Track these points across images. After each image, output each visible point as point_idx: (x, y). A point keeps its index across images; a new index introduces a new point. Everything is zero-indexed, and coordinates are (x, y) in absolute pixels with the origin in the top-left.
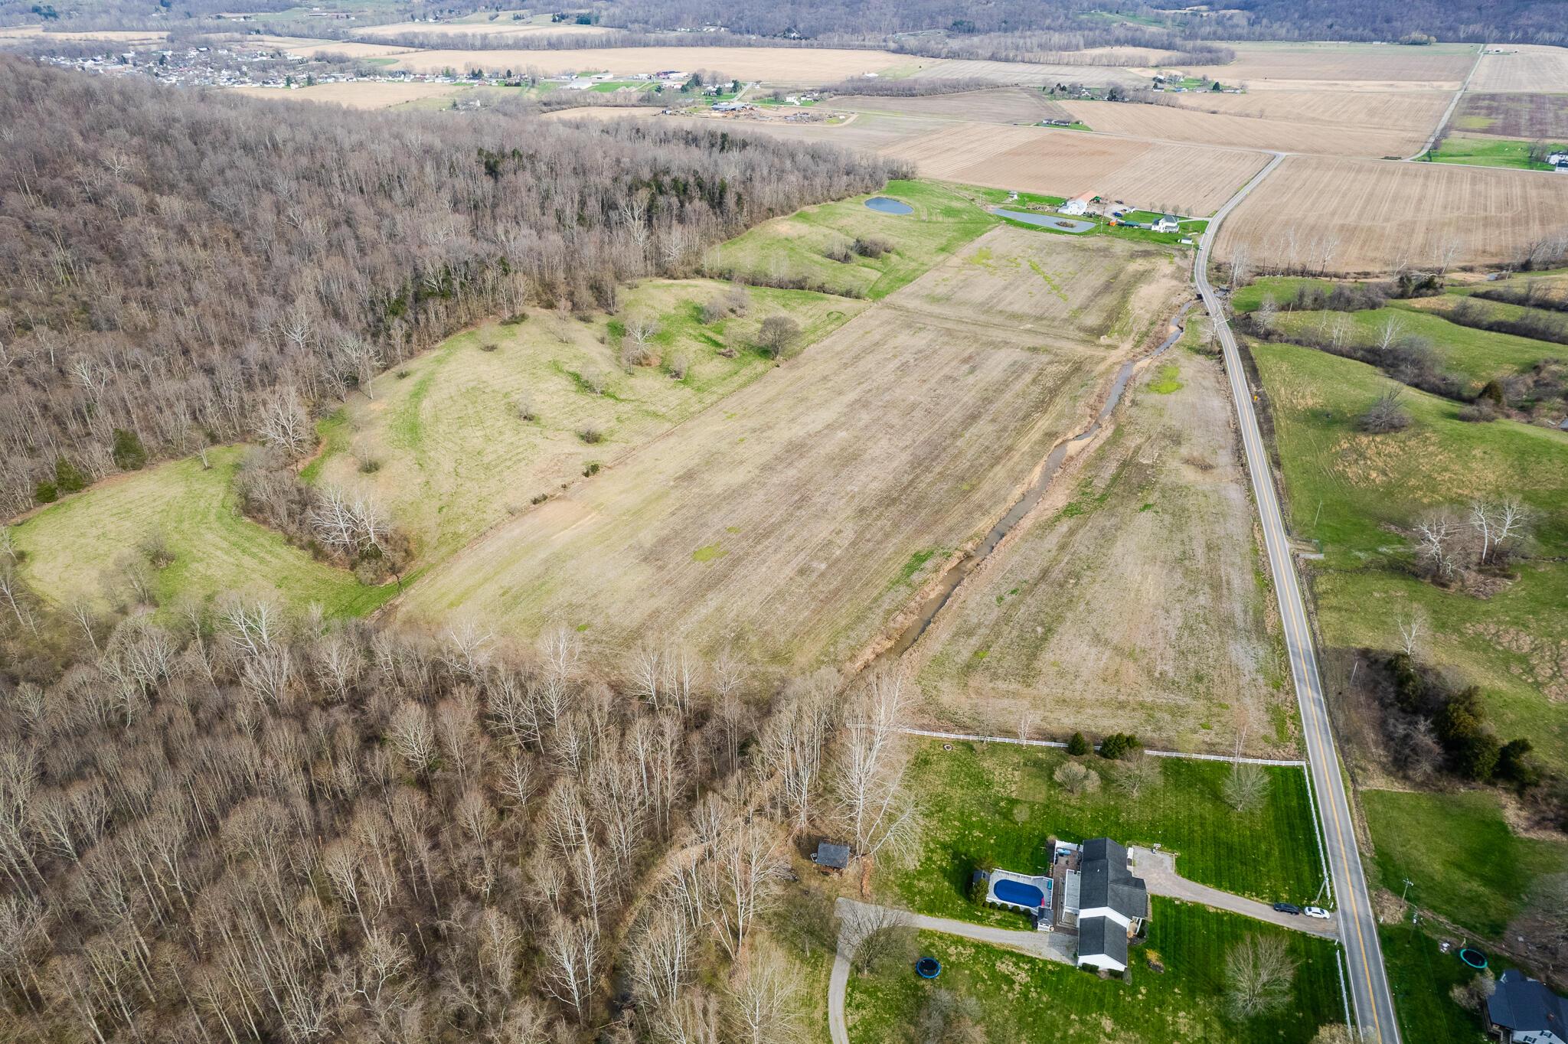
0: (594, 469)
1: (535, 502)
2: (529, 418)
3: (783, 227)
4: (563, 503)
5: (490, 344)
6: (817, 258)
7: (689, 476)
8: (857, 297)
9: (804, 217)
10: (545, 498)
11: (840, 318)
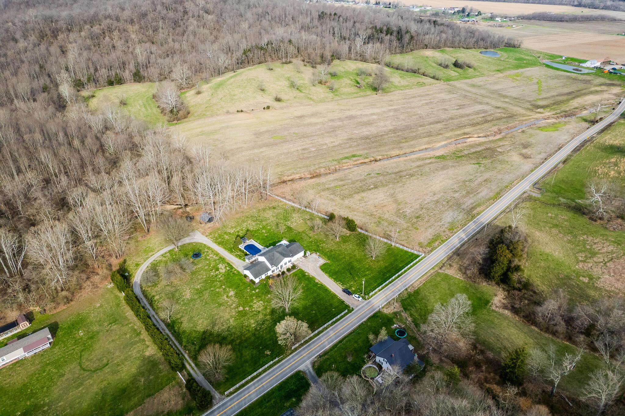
0: (268, 108)
1: (238, 111)
2: (263, 90)
3: (429, 53)
4: (247, 114)
5: (271, 68)
6: (434, 65)
7: (301, 117)
8: (437, 79)
9: (443, 52)
10: (242, 111)
11: (423, 84)
